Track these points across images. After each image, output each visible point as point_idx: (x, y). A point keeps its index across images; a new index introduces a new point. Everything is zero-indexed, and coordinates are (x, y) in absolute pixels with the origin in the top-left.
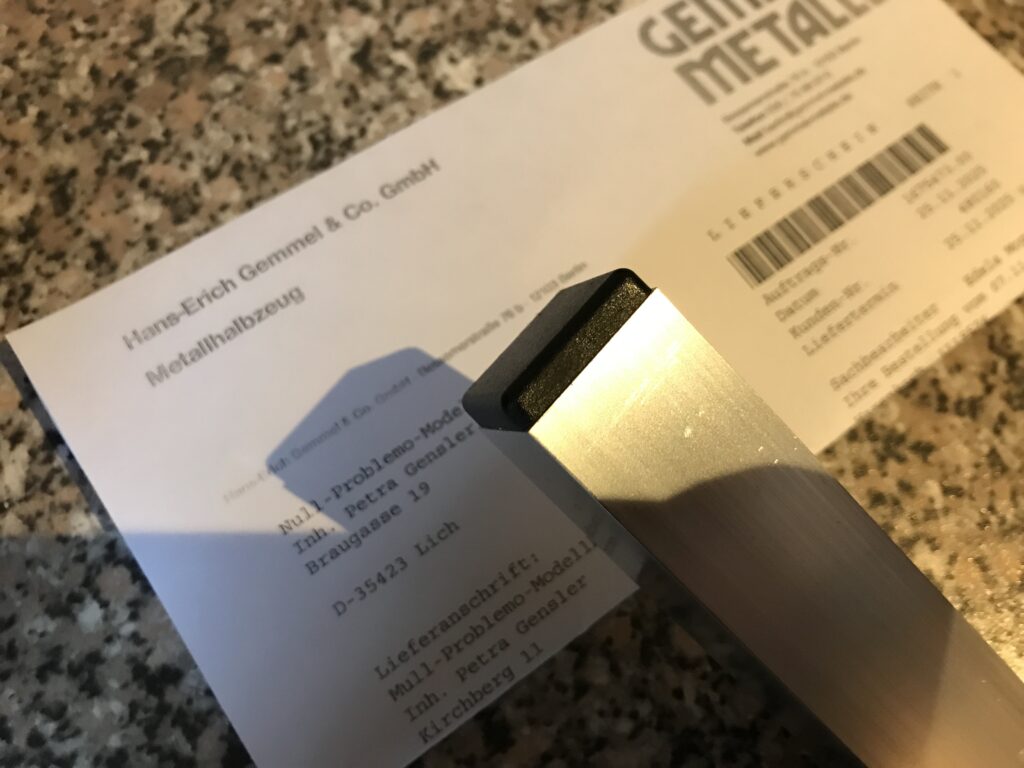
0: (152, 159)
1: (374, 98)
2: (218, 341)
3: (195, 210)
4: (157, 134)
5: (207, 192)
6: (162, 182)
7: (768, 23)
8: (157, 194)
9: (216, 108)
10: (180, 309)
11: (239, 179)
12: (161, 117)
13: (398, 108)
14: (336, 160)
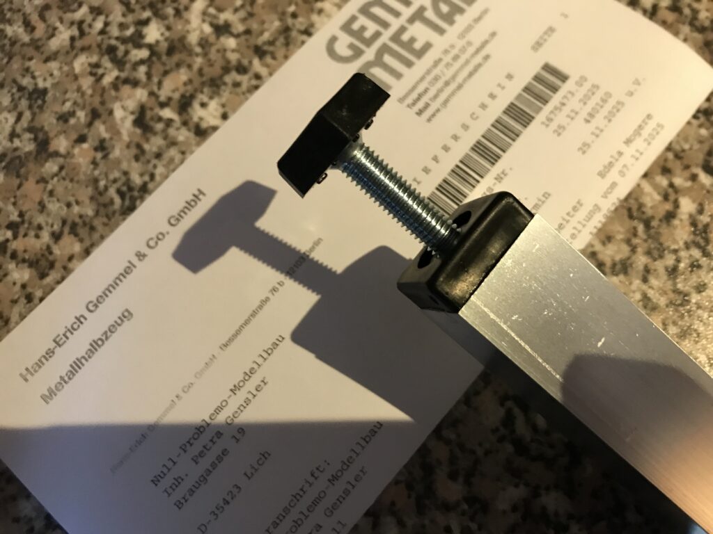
0: (15, 237)
1: (155, 149)
2: (83, 361)
3: (52, 265)
4: (14, 217)
5: (56, 250)
6: (25, 251)
7: (419, 15)
8: (24, 261)
9: (50, 187)
10: (54, 344)
11: (76, 235)
12: (14, 204)
13: (173, 152)
14: (138, 202)
